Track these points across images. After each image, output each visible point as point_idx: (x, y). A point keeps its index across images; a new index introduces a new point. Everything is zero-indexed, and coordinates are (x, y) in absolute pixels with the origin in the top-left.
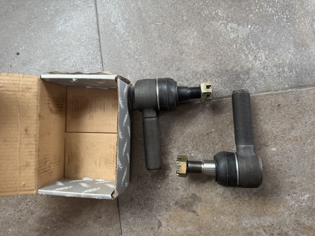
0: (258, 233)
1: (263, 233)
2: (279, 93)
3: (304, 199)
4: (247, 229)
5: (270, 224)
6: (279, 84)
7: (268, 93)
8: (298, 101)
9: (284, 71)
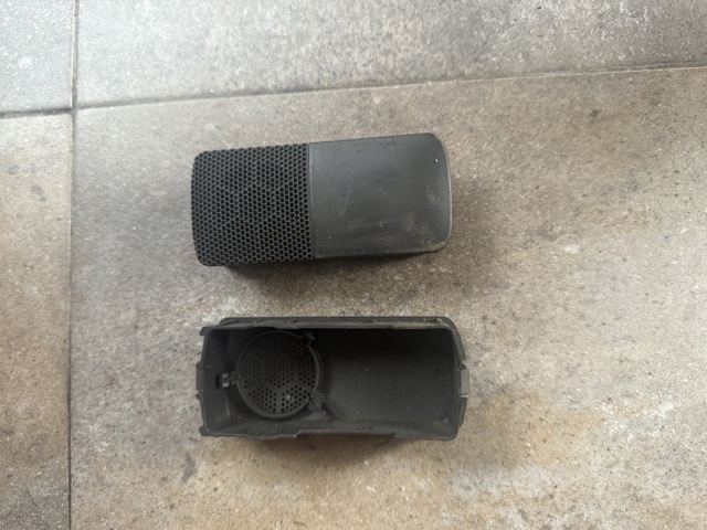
0: (501, 521)
1: (518, 521)
2: (598, 77)
3: (656, 417)
4: (466, 503)
5: (543, 494)
6: (598, 49)
7: (564, 75)
8: (656, 104)
9: (615, 12)
